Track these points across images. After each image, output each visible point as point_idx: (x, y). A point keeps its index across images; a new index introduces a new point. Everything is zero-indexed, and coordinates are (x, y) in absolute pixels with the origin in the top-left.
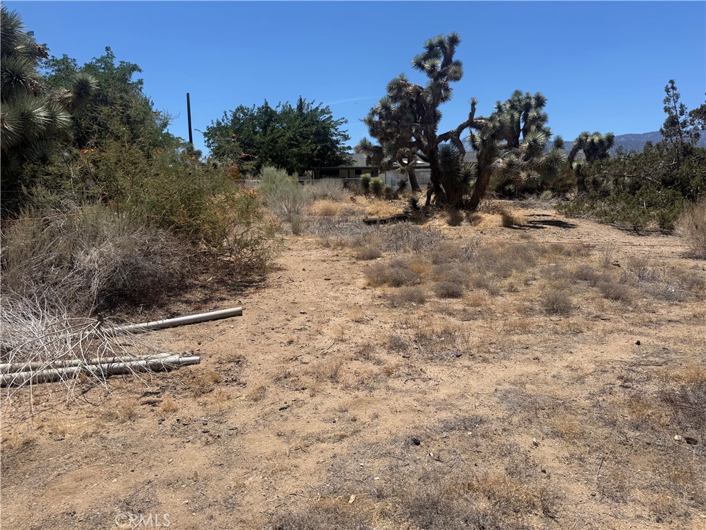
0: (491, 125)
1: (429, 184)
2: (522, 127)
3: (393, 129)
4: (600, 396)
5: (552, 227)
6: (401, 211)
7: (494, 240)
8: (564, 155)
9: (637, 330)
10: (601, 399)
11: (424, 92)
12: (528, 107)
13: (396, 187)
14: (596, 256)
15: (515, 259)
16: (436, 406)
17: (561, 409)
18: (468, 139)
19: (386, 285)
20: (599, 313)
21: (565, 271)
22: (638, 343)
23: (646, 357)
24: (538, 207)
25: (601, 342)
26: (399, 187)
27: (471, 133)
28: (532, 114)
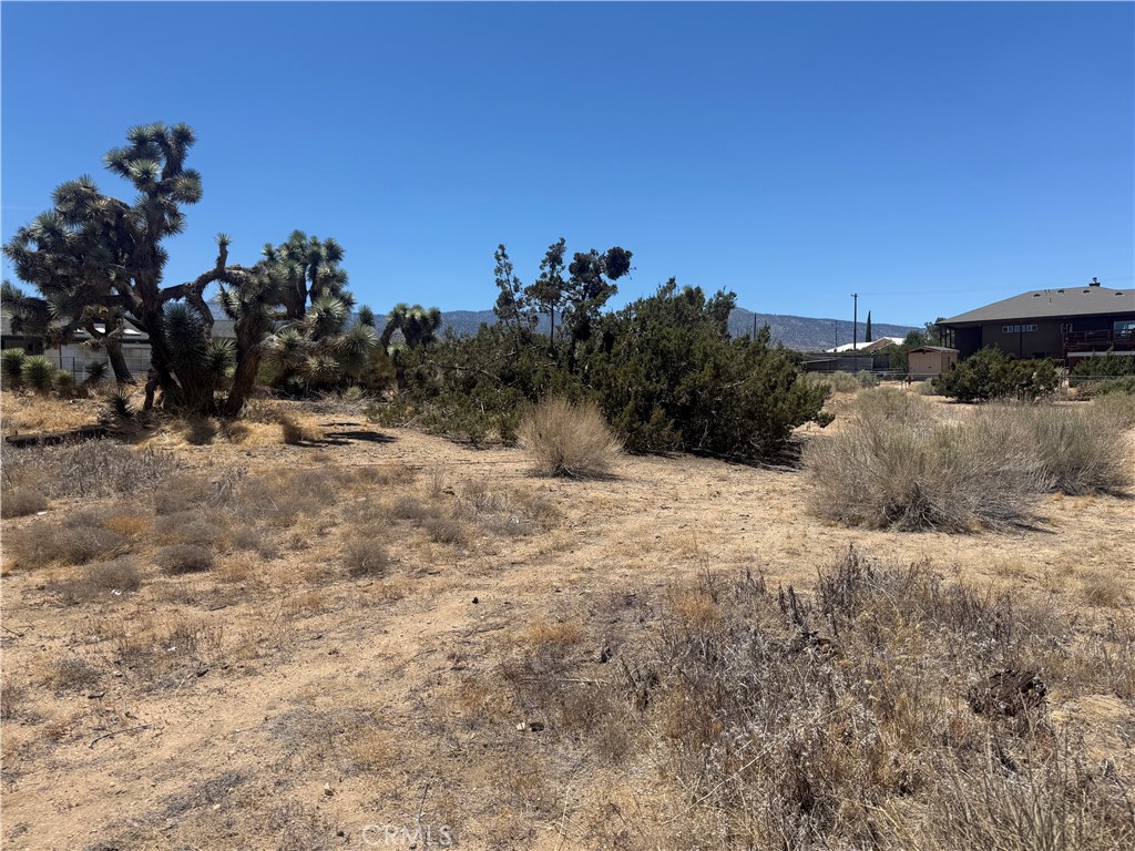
0: (255, 280)
1: (150, 371)
2: (308, 288)
3: (70, 270)
4: (424, 691)
5: (361, 441)
6: (93, 419)
7: (270, 465)
8: (373, 335)
9: (474, 582)
10: (426, 695)
11: (130, 213)
12: (315, 259)
13: (85, 376)
14: (423, 481)
15: (303, 494)
16: (154, 774)
17: (369, 726)
18: (218, 299)
19: (55, 564)
20: (426, 565)
21: (378, 507)
22: (476, 601)
23: (485, 620)
24: (341, 412)
25: (429, 608)
26: (88, 375)
27: (222, 289)
28: (323, 269)
